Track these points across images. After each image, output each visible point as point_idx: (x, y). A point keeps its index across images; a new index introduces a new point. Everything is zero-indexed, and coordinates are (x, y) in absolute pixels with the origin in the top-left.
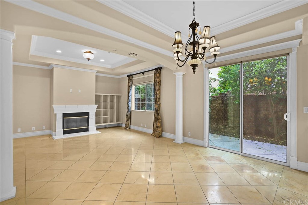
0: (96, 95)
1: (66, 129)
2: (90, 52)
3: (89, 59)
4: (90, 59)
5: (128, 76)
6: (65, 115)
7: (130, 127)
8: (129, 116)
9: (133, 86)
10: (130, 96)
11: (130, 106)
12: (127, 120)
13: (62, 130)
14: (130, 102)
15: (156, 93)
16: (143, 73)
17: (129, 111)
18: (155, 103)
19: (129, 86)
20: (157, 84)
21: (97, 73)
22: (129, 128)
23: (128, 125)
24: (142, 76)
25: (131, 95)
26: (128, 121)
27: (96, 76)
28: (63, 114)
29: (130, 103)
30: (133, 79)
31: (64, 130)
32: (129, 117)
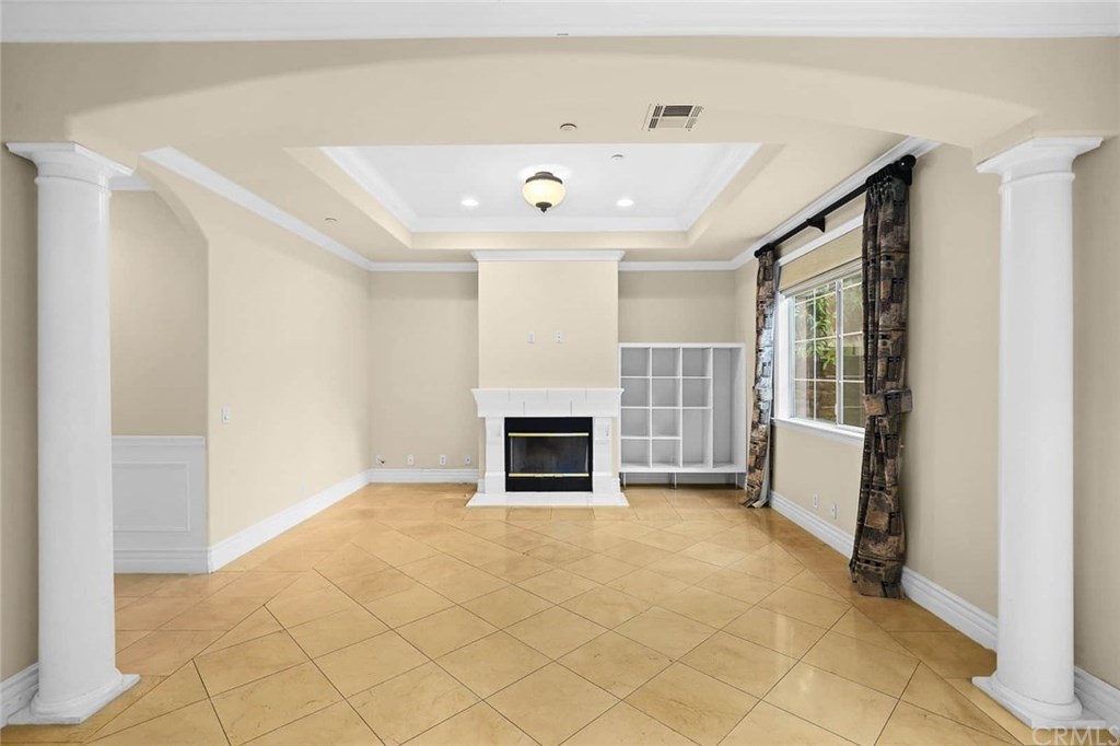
0: (623, 349)
1: (521, 472)
2: (547, 176)
3: (544, 206)
4: (549, 205)
5: (757, 254)
6: (512, 424)
7: (769, 496)
8: (761, 444)
9: (780, 296)
10: (767, 350)
11: (767, 396)
12: (753, 465)
13: (504, 473)
14: (763, 379)
15: (876, 325)
16: (818, 222)
17: (760, 422)
18: (870, 389)
19: (760, 302)
20: (877, 269)
21: (623, 260)
22: (767, 505)
23: (757, 488)
24: (815, 240)
25: (773, 344)
26: (758, 471)
27: (619, 272)
28: (507, 419)
29: (766, 381)
30: (782, 261)
31: (511, 475)
32: (763, 449)
